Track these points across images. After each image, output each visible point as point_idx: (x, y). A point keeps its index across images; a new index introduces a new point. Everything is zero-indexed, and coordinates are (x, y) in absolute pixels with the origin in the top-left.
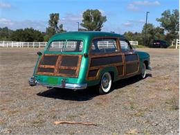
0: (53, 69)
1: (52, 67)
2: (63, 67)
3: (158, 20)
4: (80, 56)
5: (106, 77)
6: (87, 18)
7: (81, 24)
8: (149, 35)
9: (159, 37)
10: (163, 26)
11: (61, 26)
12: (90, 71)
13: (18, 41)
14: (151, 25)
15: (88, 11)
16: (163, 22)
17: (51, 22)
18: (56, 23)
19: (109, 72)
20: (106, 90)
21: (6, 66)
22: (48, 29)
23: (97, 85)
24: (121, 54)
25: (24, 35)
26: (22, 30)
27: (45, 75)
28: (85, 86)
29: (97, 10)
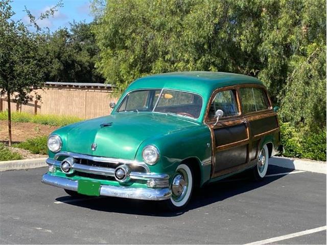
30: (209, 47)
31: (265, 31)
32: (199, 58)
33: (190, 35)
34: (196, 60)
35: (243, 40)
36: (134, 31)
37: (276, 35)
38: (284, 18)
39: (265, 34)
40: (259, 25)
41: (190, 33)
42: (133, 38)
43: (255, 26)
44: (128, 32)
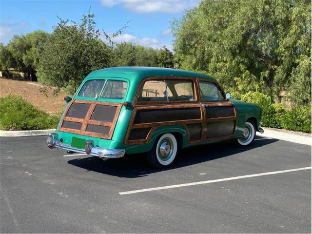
0: (81, 124)
1: (81, 120)
2: (94, 122)
4: (119, 106)
5: (167, 142)
19: (173, 134)
20: (167, 162)
24: (199, 105)
27: (69, 132)
30: (240, 51)
31: (280, 39)
32: (234, 59)
33: (226, 43)
34: (231, 61)
35: (264, 45)
36: (197, 42)
37: (288, 41)
38: (294, 28)
39: (280, 41)
40: (276, 34)
41: (226, 42)
42: (196, 48)
43: (273, 35)
44: (193, 43)
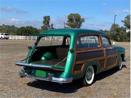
3: (122, 21)
5: (90, 70)
6: (70, 19)
7: (66, 24)
8: (116, 32)
9: (122, 33)
10: (126, 26)
11: (52, 25)
12: (75, 65)
13: (21, 35)
14: (117, 25)
15: (72, 14)
16: (126, 23)
17: (44, 22)
18: (48, 23)
19: (93, 66)
20: (90, 82)
21: (7, 55)
22: (42, 27)
23: (82, 78)
24: (103, 49)
25: (26, 31)
26: (24, 27)
28: (71, 80)
29: (78, 14)
